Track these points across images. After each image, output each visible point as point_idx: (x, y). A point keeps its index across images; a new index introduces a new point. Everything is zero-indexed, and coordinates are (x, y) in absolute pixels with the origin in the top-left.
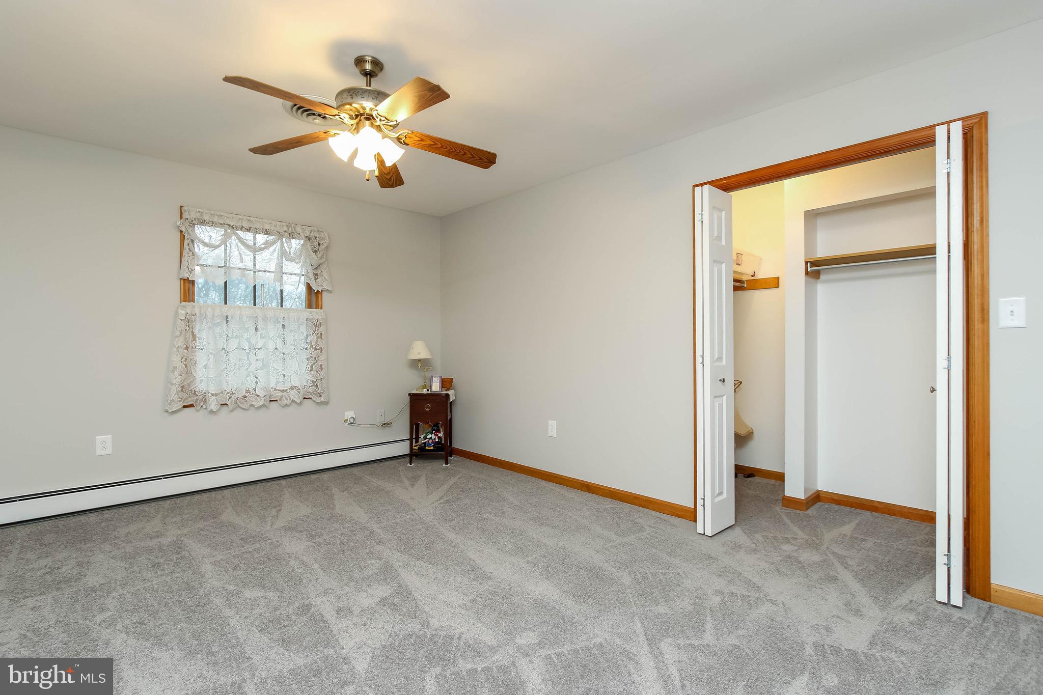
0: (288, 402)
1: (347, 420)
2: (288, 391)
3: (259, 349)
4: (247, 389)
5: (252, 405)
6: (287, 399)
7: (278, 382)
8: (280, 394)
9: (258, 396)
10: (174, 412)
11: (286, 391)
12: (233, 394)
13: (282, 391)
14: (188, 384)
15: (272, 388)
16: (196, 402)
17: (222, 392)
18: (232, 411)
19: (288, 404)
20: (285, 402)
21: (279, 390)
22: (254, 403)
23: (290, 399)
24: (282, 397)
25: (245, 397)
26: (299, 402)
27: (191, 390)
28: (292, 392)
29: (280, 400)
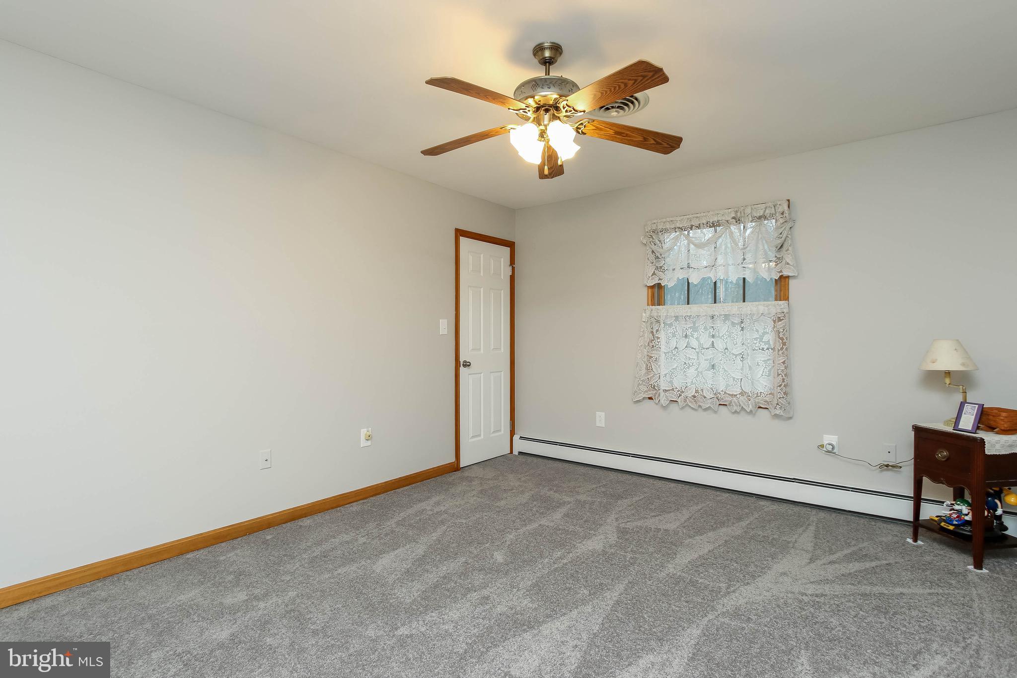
0: (738, 409)
1: (822, 446)
2: (738, 396)
3: (707, 349)
4: (697, 389)
5: (700, 406)
6: (736, 405)
7: (727, 385)
8: (729, 399)
9: (705, 397)
10: (639, 401)
11: (736, 395)
12: (683, 392)
13: (732, 395)
14: (648, 378)
15: (722, 391)
16: (655, 396)
17: (673, 389)
18: (683, 408)
19: (738, 411)
20: (735, 408)
21: (729, 394)
22: (701, 404)
23: (740, 406)
24: (731, 402)
25: (694, 397)
26: (748, 411)
27: (651, 385)
28: (742, 398)
29: (729, 405)
